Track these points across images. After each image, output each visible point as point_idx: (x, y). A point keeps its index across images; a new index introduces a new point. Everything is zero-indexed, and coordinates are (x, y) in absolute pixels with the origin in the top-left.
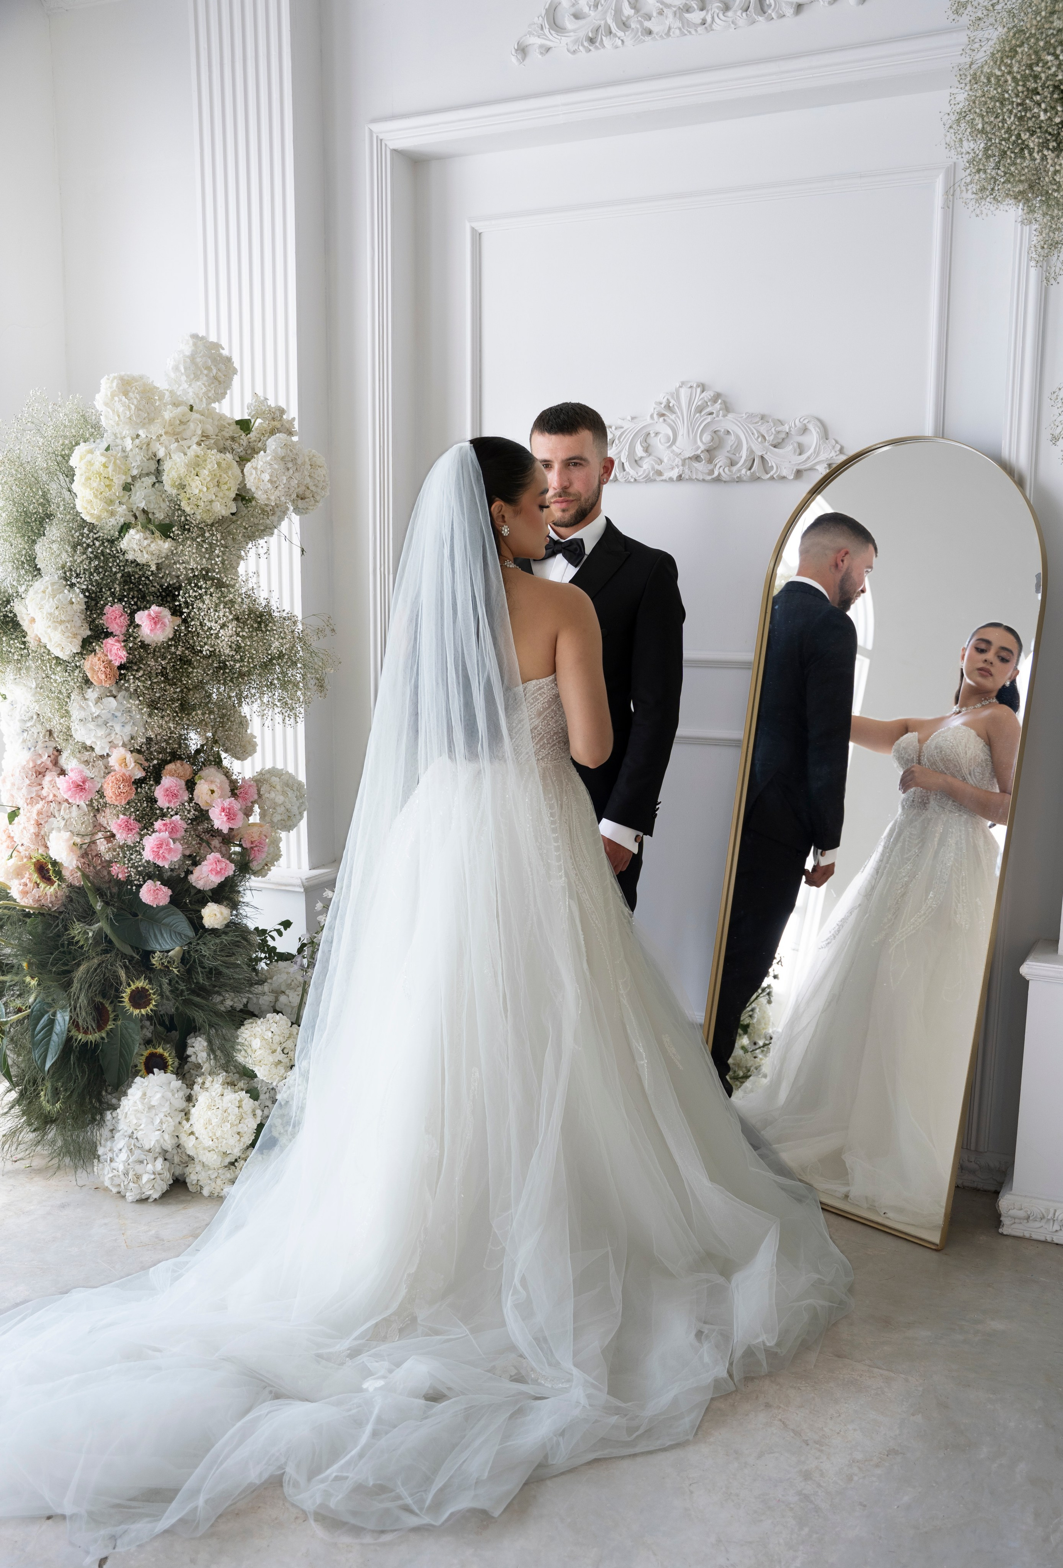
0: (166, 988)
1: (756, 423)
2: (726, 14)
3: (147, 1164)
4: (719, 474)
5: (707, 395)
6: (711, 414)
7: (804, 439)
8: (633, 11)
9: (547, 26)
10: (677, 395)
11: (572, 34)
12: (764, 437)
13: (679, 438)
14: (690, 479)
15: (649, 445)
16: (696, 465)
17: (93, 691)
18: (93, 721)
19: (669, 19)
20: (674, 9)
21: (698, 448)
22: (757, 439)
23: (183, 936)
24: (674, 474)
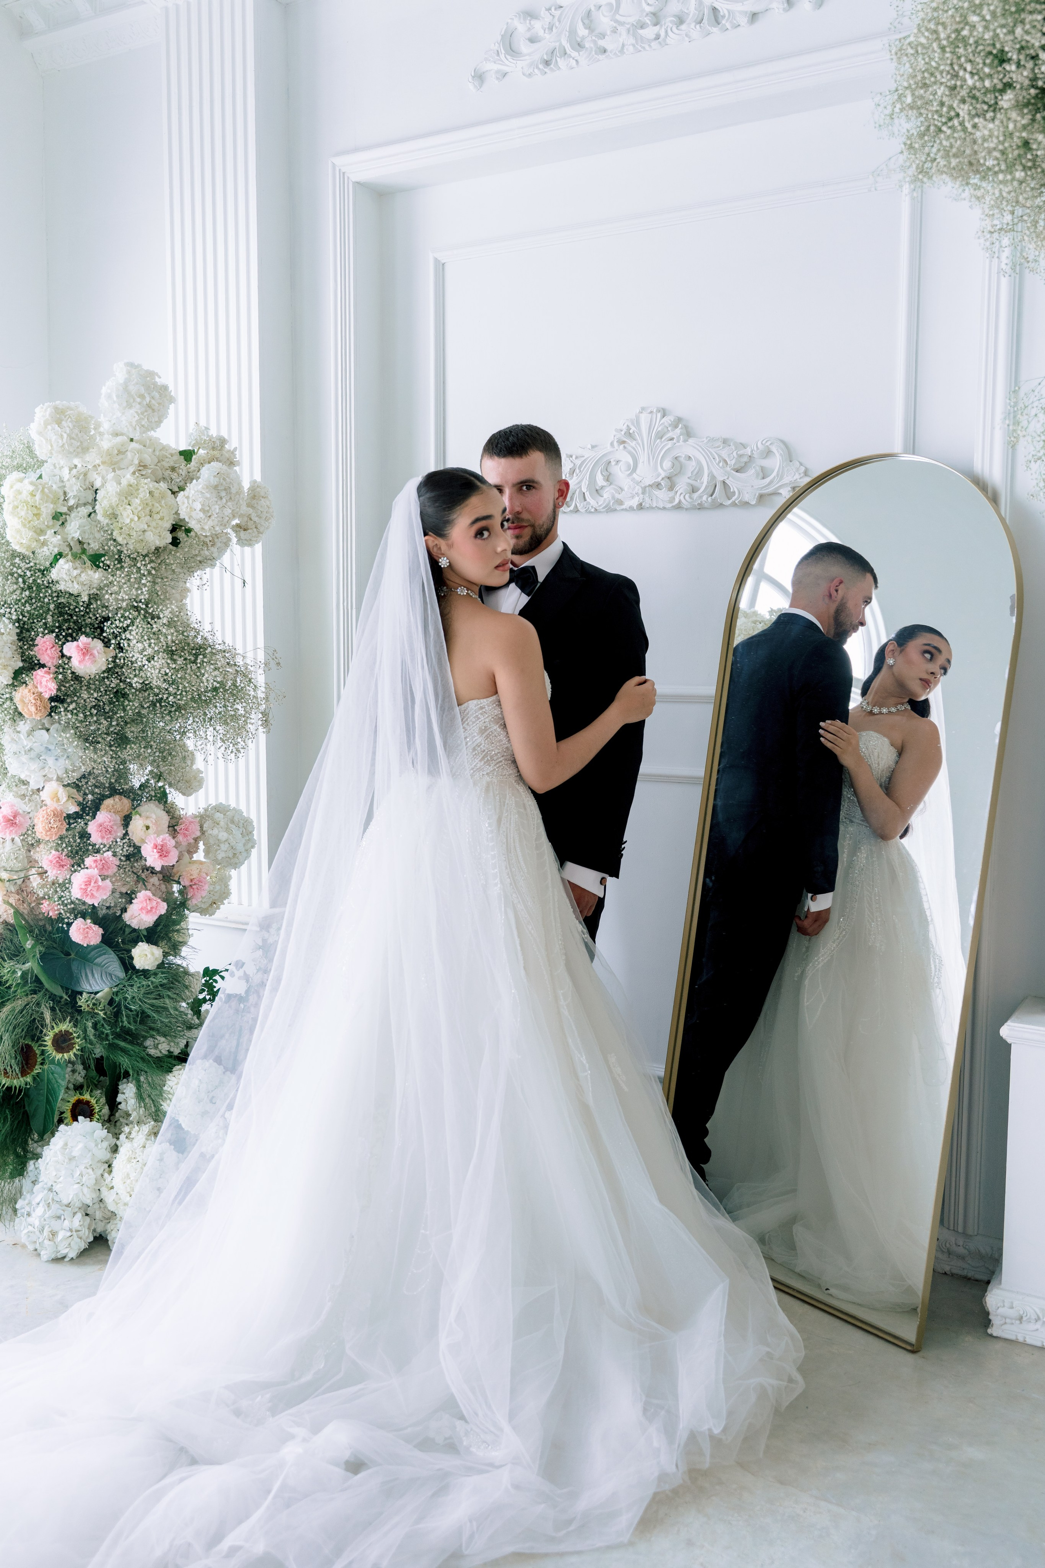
0: (91, 1031)
1: (718, 447)
2: (680, 28)
3: (64, 1219)
4: (680, 502)
5: (667, 420)
6: (672, 439)
7: (766, 463)
8: (587, 31)
9: (503, 52)
10: (637, 422)
11: (527, 57)
12: (725, 461)
13: (640, 465)
14: (651, 508)
15: (610, 474)
16: (657, 492)
17: (24, 724)
18: (26, 754)
19: (624, 37)
20: (628, 26)
21: (659, 475)
22: (718, 464)
23: (113, 977)
24: (634, 502)
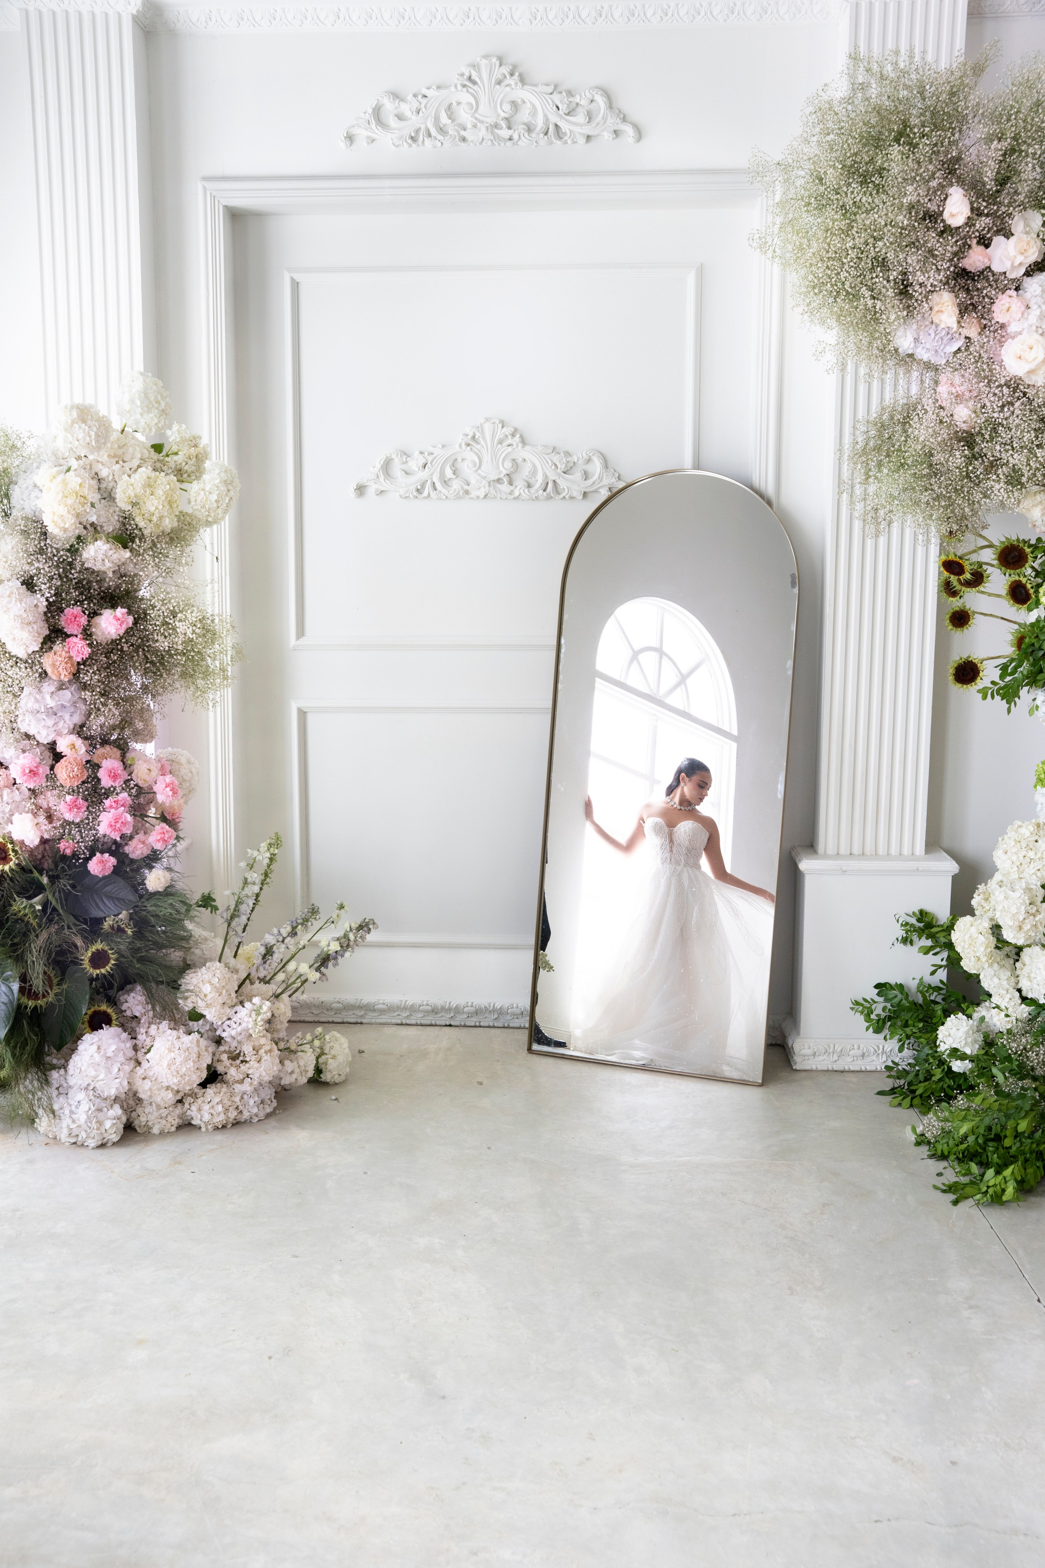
1: (549, 453)
2: (531, 135)
4: (520, 494)
5: (506, 430)
6: (511, 445)
7: (588, 468)
8: (450, 121)
10: (481, 428)
11: (396, 132)
12: (556, 465)
13: (484, 464)
14: (495, 498)
15: (456, 469)
16: (499, 486)
19: (483, 132)
20: (486, 125)
21: (501, 472)
22: (550, 467)
24: (481, 493)
